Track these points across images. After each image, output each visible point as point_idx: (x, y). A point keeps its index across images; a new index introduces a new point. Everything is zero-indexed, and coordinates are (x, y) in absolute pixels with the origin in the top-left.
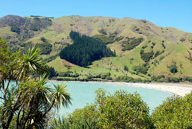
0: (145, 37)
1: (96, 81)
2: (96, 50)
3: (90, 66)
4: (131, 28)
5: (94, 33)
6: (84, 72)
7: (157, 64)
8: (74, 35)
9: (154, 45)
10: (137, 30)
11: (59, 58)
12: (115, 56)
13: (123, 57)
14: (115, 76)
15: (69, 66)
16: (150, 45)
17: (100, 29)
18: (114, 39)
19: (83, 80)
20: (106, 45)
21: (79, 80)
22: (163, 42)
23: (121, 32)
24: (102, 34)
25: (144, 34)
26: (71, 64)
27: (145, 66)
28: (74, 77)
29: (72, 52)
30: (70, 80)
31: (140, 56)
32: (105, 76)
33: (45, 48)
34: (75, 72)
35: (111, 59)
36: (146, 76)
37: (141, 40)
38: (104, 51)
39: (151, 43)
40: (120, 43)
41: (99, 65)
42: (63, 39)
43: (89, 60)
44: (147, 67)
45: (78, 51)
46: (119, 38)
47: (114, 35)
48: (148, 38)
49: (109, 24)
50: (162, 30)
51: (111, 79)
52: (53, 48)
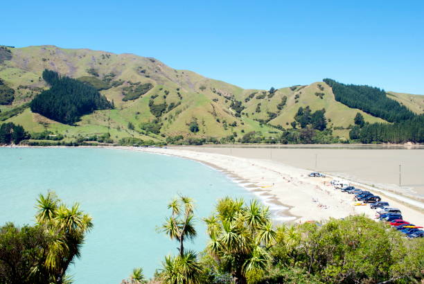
0: (154, 83)
1: (91, 145)
2: (85, 99)
3: (77, 123)
4: (134, 69)
5: (80, 73)
6: (70, 132)
7: (172, 120)
8: (49, 76)
9: (167, 94)
10: (142, 72)
11: (28, 111)
12: (113, 109)
13: (125, 110)
14: (117, 137)
15: (46, 124)
16: (162, 93)
17: (90, 68)
18: (111, 83)
19: (71, 145)
20: (100, 92)
21: (64, 144)
22: (178, 90)
23: (120, 73)
24: (91, 75)
25: (152, 78)
26: (48, 120)
27: (156, 122)
28: (56, 139)
29: (51, 103)
30: (49, 144)
31: (148, 108)
32: (103, 138)
33: (4, 93)
34: (57, 132)
35: (108, 112)
36: (159, 136)
37: (148, 86)
38: (97, 101)
39: (163, 91)
40: (118, 90)
41: (92, 121)
42: (32, 81)
43: (76, 114)
44: (159, 123)
45: (58, 101)
46: (117, 82)
47: (110, 77)
48: (159, 84)
49: (101, 60)
50: (176, 74)
51: (111, 143)
52: (16, 95)
